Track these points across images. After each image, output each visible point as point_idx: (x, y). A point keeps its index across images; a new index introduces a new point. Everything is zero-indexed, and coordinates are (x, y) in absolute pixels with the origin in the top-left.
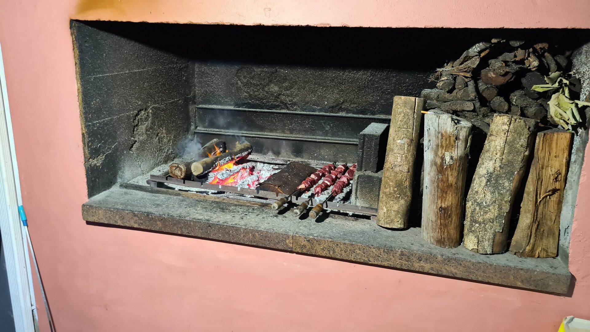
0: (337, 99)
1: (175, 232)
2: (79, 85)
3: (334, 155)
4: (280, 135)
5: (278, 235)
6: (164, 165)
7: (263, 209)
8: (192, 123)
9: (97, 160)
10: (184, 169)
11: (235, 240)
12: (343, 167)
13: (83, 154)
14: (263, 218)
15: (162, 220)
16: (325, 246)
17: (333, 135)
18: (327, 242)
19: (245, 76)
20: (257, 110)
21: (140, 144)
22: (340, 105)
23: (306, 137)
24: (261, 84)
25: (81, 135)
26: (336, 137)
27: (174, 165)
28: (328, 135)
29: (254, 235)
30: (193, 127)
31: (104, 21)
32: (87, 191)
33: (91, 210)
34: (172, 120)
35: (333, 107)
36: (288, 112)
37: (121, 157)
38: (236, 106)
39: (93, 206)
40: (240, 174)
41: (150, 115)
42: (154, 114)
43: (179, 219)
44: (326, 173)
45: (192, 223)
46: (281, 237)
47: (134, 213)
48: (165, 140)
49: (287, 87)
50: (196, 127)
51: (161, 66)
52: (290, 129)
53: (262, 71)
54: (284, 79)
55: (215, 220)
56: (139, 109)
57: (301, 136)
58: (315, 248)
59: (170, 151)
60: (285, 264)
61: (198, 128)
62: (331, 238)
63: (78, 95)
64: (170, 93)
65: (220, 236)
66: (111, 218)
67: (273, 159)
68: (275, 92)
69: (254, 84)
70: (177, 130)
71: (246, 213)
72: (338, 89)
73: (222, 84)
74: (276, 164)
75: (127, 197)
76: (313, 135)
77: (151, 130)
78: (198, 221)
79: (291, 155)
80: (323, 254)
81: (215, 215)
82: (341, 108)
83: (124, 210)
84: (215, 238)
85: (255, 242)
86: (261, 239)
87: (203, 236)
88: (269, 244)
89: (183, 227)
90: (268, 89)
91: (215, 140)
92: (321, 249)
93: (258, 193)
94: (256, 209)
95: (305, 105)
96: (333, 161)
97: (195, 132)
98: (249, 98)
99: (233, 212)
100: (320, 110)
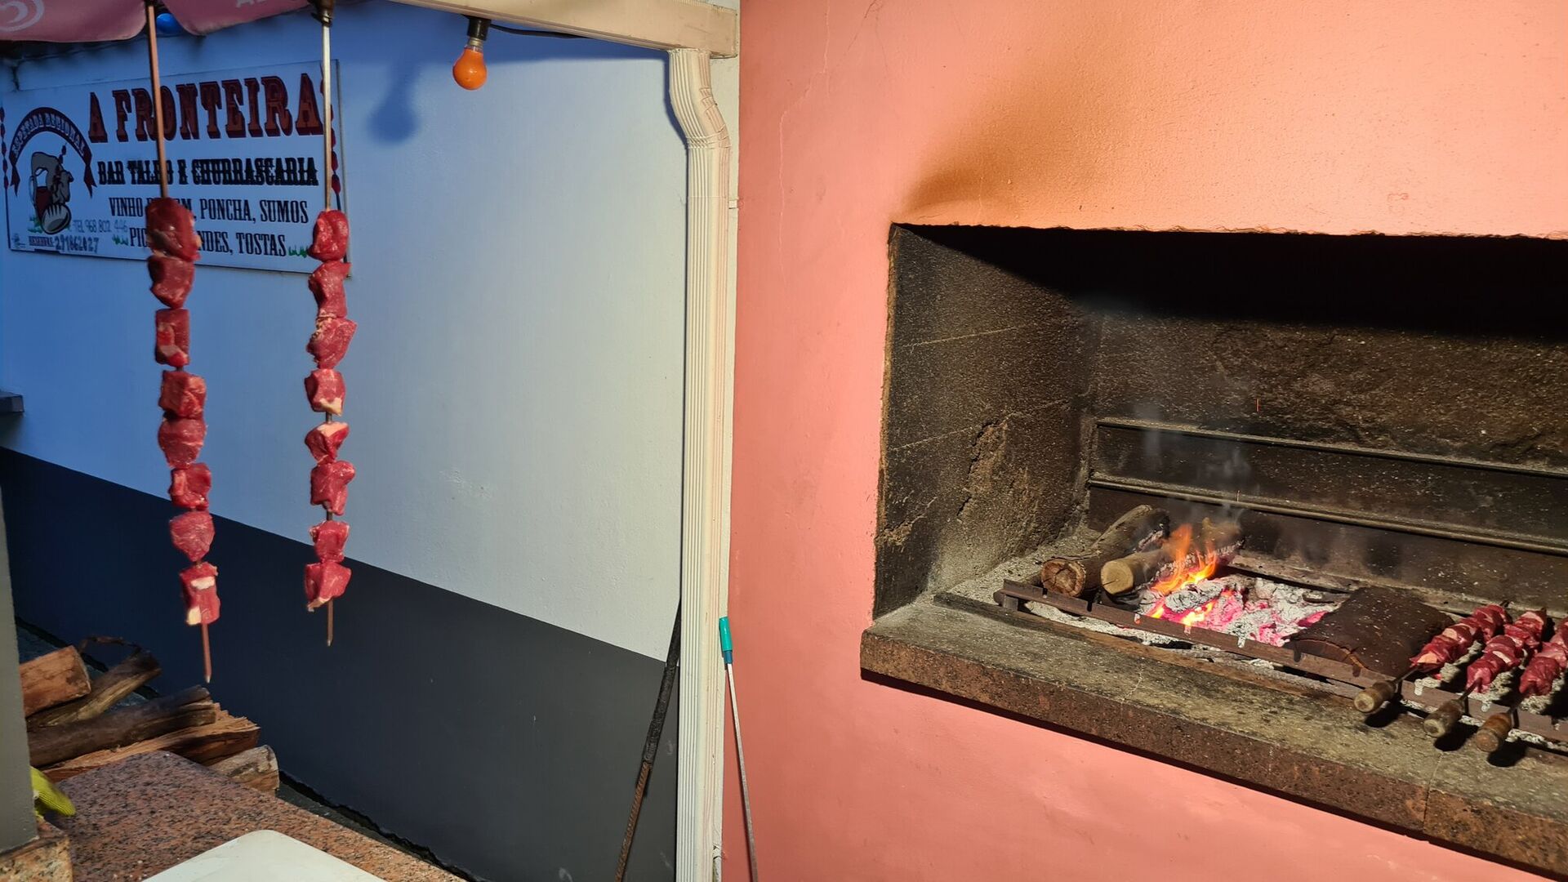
0: (1521, 425)
1: (1084, 729)
2: (888, 363)
3: (1501, 582)
4: (1333, 509)
5: (1380, 781)
6: (1018, 559)
7: (1318, 706)
8: (1083, 462)
9: (898, 534)
10: (1080, 572)
11: (1248, 776)
12: (1538, 618)
13: (876, 516)
14: (1327, 728)
15: (1052, 693)
16: (1531, 834)
17: (1503, 523)
18: (1538, 824)
19: (1238, 350)
20: (1268, 439)
21: (978, 504)
22: (1531, 442)
23: (1414, 521)
24: (1282, 372)
25: (878, 474)
26: (1511, 529)
27: (1056, 563)
28: (1488, 522)
29: (1306, 771)
30: (1084, 472)
31: (967, 227)
32: (872, 601)
33: (882, 647)
34: (1044, 451)
35: (1504, 445)
36: (1359, 449)
37: (940, 531)
38: (1204, 424)
39: (888, 638)
40: (1221, 603)
41: (1004, 436)
42: (1010, 434)
43: (1098, 698)
44: (1487, 630)
45: (1131, 713)
46: (1389, 788)
47: (983, 668)
48: (1024, 497)
49: (1360, 383)
50: (1091, 472)
51: (1036, 321)
52: (1363, 498)
53: (1290, 339)
54: (1352, 362)
55: (1193, 714)
56: (984, 422)
57: (1397, 518)
58: (1498, 837)
59: (1032, 525)
60: (1392, 864)
61: (1097, 474)
62: (1552, 816)
63: (884, 384)
64: (1047, 386)
65: (1206, 758)
66: (926, 672)
67: (1306, 574)
68: (1323, 396)
69: (1263, 371)
70: (1052, 476)
71: (1273, 709)
72: (1526, 395)
73: (1170, 367)
74: (1312, 588)
75: (957, 626)
76: (1437, 519)
77: (1000, 473)
78: (1147, 708)
79: (1362, 568)
80: (1526, 857)
81: (1190, 702)
82: (1532, 448)
83: (961, 657)
84: (1190, 761)
85: (1306, 790)
86: (1328, 786)
87: (1157, 751)
88: (1350, 801)
89: (1104, 719)
90: (1302, 386)
91: (1143, 507)
92: (1518, 841)
93: (1297, 659)
94: (1298, 701)
95: (1414, 433)
96: (1497, 598)
97: (1087, 483)
98: (1243, 406)
99: (1236, 701)
100: (1464, 452)
